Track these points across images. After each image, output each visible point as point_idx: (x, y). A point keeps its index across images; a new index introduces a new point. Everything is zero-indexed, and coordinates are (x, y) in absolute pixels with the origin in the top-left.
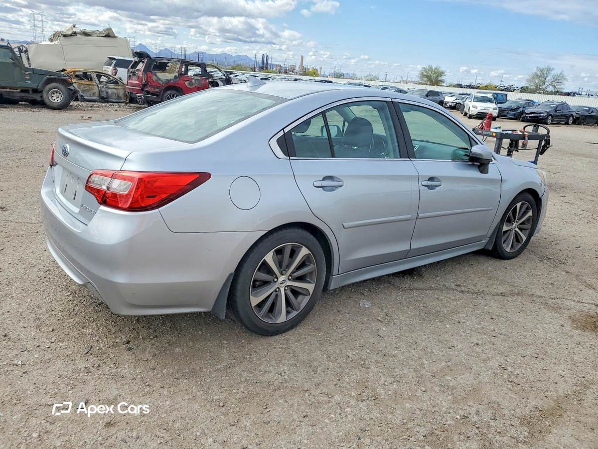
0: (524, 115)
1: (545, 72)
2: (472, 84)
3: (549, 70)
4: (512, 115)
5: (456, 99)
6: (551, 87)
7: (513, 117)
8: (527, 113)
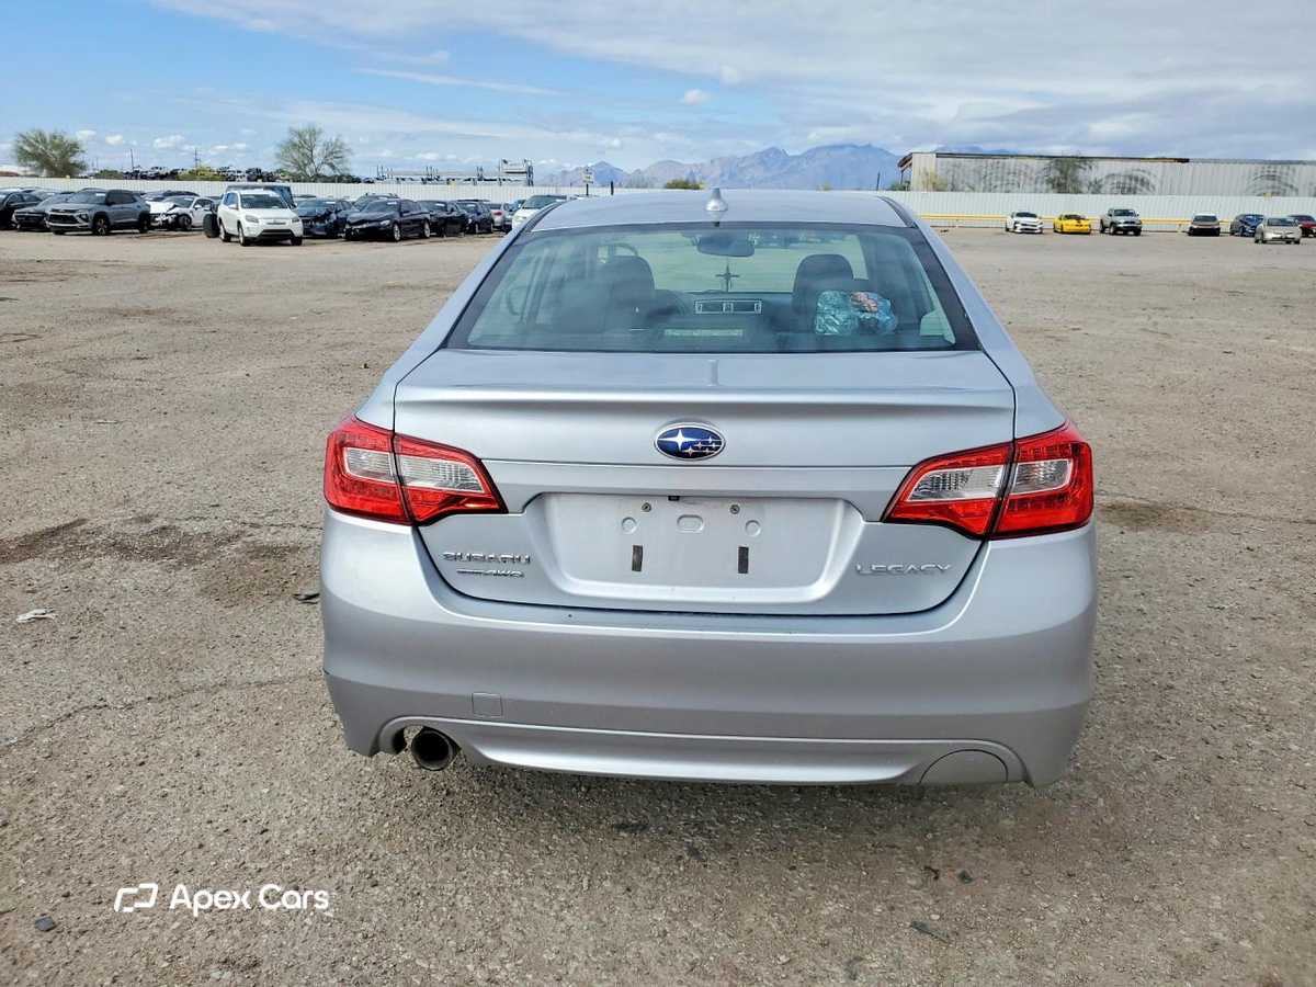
0: (348, 227)
1: (307, 137)
2: (141, 170)
3: (314, 133)
4: (319, 230)
5: (175, 206)
6: (326, 167)
7: (324, 233)
8: (352, 221)
